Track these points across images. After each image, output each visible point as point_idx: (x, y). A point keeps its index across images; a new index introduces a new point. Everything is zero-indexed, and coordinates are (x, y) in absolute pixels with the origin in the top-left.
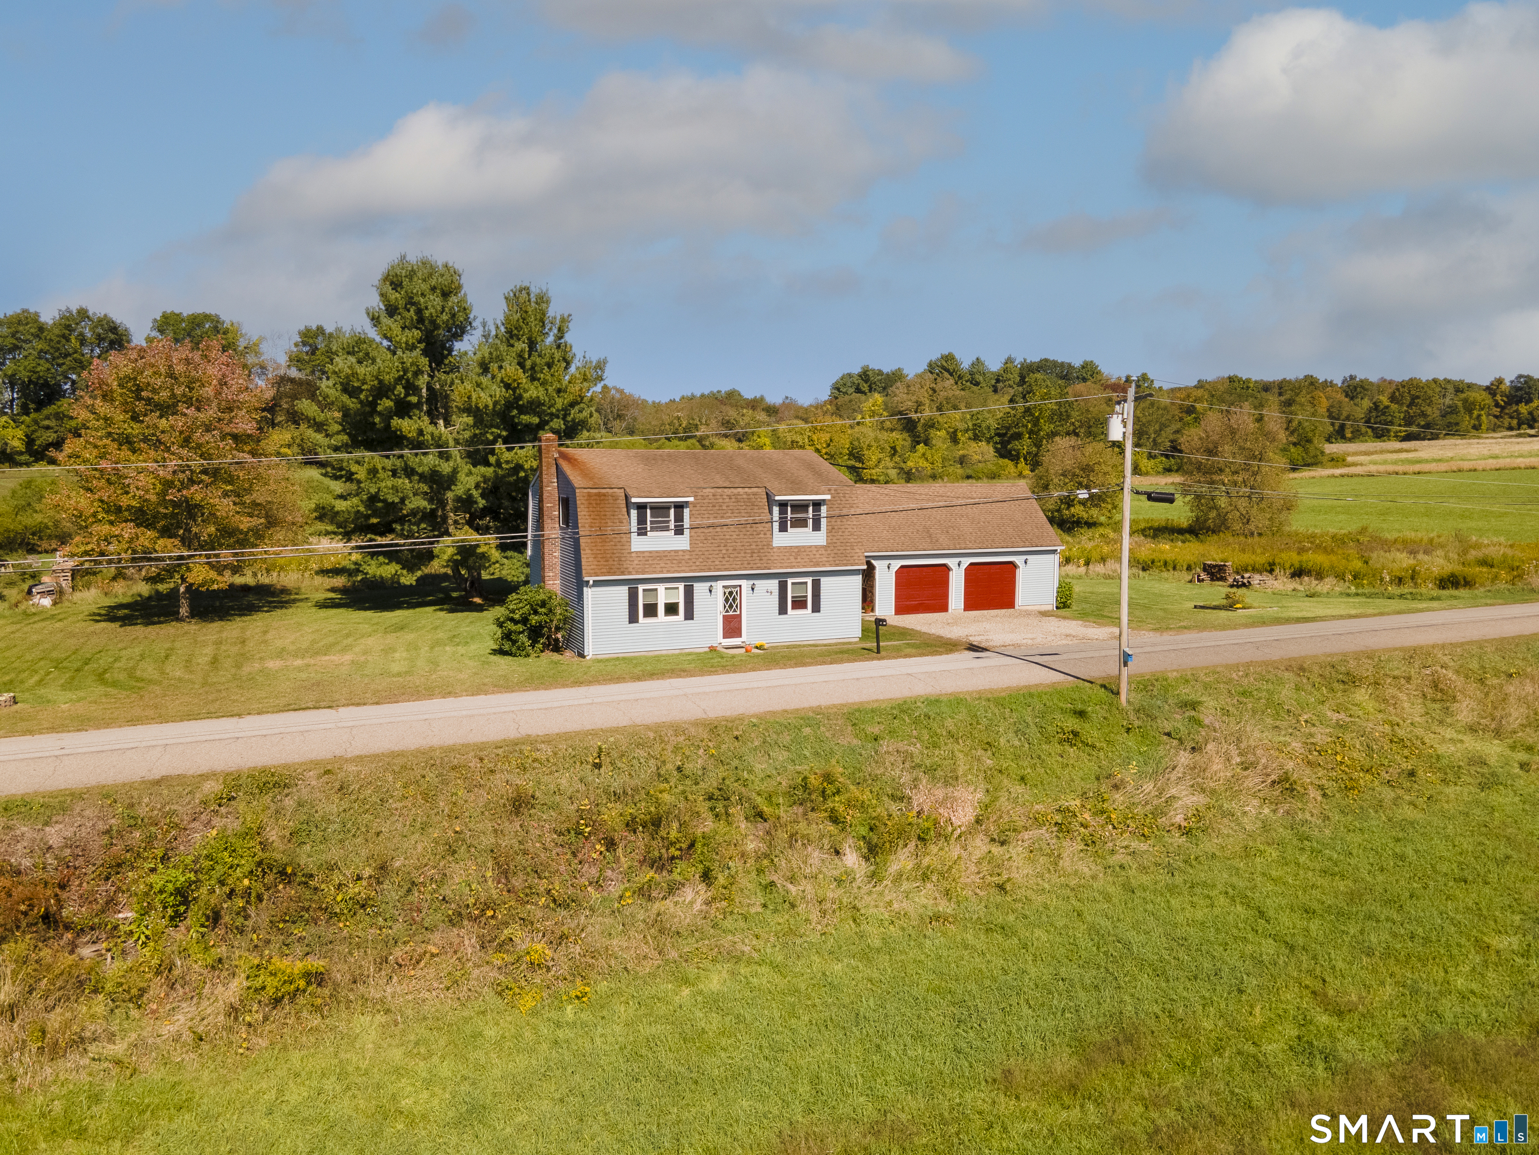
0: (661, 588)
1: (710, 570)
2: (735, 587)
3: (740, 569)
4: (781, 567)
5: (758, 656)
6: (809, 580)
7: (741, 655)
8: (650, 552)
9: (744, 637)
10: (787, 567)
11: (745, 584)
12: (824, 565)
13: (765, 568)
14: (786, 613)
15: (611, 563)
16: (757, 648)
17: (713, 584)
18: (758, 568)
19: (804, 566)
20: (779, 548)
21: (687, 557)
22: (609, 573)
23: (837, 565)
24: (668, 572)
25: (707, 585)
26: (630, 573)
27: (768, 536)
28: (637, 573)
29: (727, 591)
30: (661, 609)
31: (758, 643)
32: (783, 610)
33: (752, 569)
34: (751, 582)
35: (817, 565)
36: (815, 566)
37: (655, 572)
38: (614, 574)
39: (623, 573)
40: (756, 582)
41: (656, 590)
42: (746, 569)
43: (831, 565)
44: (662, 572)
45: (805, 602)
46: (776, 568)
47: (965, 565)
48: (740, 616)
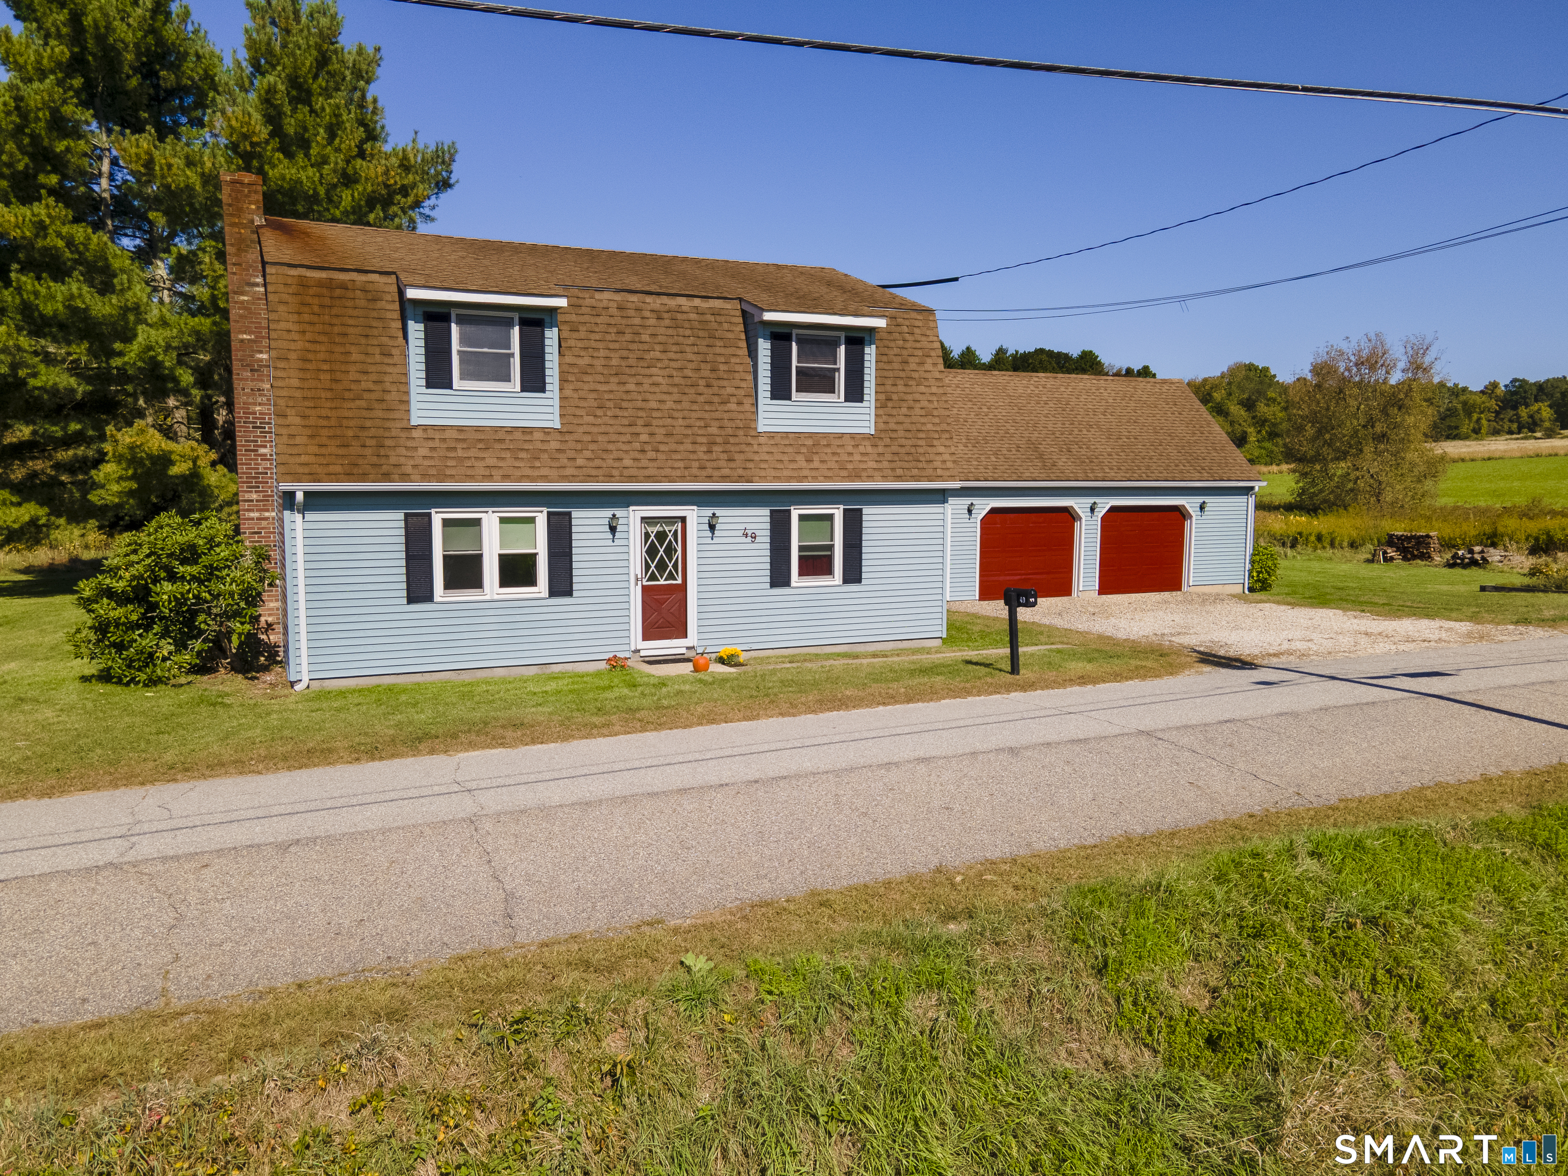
0: (490, 519)
1: (609, 478)
2: (671, 520)
3: (682, 479)
4: (777, 479)
5: (723, 681)
6: (838, 513)
7: (682, 679)
8: (460, 429)
9: (692, 638)
10: (789, 479)
11: (694, 515)
12: (870, 478)
13: (740, 479)
14: (786, 583)
15: (355, 450)
16: (721, 661)
17: (619, 513)
18: (724, 478)
19: (827, 478)
20: (771, 435)
21: (554, 445)
22: (349, 476)
23: (899, 478)
24: (506, 478)
25: (605, 514)
26: (405, 477)
27: (747, 407)
28: (425, 477)
29: (654, 530)
30: (491, 570)
31: (724, 651)
32: (779, 578)
33: (709, 478)
34: (708, 512)
35: (858, 477)
36: (850, 478)
37: (471, 478)
38: (363, 477)
39: (387, 477)
40: (719, 512)
41: (477, 522)
42: (695, 478)
43: (885, 478)
44: (489, 478)
45: (829, 560)
46: (763, 479)
47: (1101, 512)
48: (683, 587)
